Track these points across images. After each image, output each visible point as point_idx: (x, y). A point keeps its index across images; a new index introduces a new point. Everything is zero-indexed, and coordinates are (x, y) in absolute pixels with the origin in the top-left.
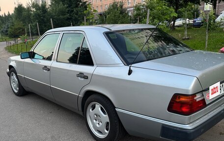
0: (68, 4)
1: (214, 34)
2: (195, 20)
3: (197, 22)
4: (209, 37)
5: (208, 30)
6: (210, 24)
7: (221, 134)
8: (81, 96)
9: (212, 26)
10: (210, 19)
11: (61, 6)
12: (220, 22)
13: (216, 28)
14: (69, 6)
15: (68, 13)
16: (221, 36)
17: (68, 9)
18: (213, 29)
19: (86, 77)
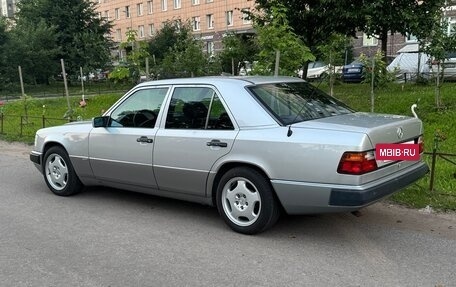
0: (57, 23)
1: (385, 96)
2: (346, 67)
3: (350, 70)
4: (375, 101)
5: (375, 86)
6: (377, 76)
7: (398, 222)
8: (214, 172)
9: (380, 81)
10: (377, 69)
11: (43, 28)
12: (395, 74)
13: (387, 83)
14: (62, 28)
15: (58, 43)
16: (397, 98)
17: (58, 35)
18: (383, 86)
19: (224, 145)
